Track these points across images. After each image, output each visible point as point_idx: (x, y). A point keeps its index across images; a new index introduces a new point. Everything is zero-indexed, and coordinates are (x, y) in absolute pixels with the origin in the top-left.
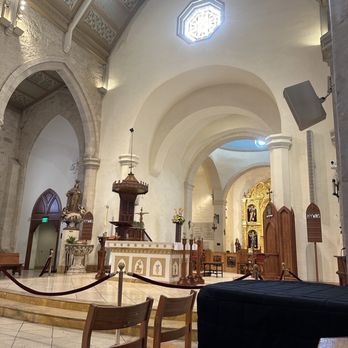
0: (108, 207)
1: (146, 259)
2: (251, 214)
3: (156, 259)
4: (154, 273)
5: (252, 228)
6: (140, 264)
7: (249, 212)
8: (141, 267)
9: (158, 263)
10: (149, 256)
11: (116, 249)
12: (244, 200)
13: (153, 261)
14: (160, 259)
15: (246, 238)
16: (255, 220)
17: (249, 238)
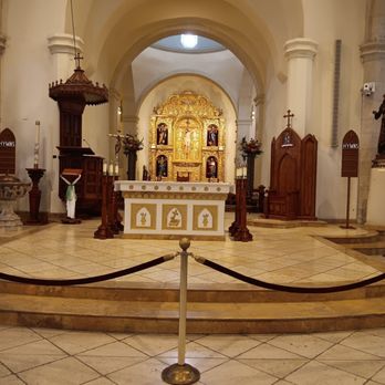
0: (38, 123)
1: (185, 206)
2: (161, 135)
3: (202, 207)
4: (201, 225)
5: (162, 153)
6: (175, 214)
7: (158, 133)
8: (178, 217)
9: (205, 212)
10: (190, 204)
11: (132, 194)
12: (154, 118)
13: (197, 210)
14: (208, 207)
15: (154, 165)
16: (166, 143)
17: (158, 164)
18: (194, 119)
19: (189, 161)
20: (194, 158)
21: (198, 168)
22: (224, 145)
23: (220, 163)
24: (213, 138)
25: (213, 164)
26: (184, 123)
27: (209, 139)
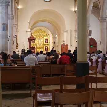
0: (24, 43)
18: (41, 36)
19: (40, 47)
20: (41, 46)
21: (43, 49)
22: (49, 43)
23: (48, 47)
24: (46, 41)
25: (47, 48)
26: (39, 37)
27: (45, 41)
